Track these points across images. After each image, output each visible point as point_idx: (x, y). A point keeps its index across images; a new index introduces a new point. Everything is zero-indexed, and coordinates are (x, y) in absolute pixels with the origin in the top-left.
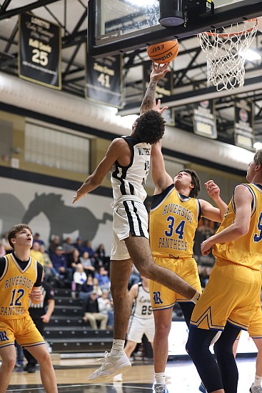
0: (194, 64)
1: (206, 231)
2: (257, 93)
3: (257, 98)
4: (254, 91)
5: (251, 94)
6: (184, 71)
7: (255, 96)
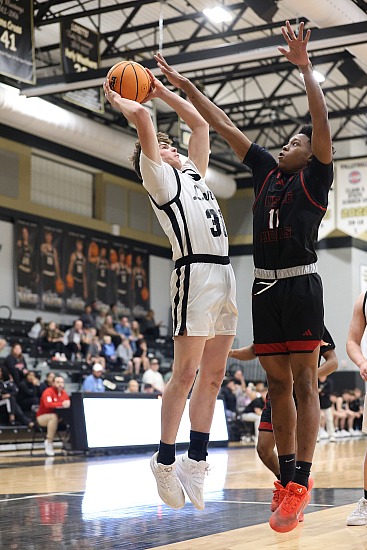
0: (129, 26)
1: (121, 270)
2: (207, 72)
3: (207, 80)
4: (203, 69)
5: (200, 74)
6: (116, 34)
7: (204, 77)
